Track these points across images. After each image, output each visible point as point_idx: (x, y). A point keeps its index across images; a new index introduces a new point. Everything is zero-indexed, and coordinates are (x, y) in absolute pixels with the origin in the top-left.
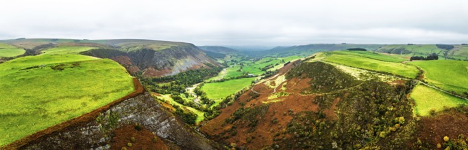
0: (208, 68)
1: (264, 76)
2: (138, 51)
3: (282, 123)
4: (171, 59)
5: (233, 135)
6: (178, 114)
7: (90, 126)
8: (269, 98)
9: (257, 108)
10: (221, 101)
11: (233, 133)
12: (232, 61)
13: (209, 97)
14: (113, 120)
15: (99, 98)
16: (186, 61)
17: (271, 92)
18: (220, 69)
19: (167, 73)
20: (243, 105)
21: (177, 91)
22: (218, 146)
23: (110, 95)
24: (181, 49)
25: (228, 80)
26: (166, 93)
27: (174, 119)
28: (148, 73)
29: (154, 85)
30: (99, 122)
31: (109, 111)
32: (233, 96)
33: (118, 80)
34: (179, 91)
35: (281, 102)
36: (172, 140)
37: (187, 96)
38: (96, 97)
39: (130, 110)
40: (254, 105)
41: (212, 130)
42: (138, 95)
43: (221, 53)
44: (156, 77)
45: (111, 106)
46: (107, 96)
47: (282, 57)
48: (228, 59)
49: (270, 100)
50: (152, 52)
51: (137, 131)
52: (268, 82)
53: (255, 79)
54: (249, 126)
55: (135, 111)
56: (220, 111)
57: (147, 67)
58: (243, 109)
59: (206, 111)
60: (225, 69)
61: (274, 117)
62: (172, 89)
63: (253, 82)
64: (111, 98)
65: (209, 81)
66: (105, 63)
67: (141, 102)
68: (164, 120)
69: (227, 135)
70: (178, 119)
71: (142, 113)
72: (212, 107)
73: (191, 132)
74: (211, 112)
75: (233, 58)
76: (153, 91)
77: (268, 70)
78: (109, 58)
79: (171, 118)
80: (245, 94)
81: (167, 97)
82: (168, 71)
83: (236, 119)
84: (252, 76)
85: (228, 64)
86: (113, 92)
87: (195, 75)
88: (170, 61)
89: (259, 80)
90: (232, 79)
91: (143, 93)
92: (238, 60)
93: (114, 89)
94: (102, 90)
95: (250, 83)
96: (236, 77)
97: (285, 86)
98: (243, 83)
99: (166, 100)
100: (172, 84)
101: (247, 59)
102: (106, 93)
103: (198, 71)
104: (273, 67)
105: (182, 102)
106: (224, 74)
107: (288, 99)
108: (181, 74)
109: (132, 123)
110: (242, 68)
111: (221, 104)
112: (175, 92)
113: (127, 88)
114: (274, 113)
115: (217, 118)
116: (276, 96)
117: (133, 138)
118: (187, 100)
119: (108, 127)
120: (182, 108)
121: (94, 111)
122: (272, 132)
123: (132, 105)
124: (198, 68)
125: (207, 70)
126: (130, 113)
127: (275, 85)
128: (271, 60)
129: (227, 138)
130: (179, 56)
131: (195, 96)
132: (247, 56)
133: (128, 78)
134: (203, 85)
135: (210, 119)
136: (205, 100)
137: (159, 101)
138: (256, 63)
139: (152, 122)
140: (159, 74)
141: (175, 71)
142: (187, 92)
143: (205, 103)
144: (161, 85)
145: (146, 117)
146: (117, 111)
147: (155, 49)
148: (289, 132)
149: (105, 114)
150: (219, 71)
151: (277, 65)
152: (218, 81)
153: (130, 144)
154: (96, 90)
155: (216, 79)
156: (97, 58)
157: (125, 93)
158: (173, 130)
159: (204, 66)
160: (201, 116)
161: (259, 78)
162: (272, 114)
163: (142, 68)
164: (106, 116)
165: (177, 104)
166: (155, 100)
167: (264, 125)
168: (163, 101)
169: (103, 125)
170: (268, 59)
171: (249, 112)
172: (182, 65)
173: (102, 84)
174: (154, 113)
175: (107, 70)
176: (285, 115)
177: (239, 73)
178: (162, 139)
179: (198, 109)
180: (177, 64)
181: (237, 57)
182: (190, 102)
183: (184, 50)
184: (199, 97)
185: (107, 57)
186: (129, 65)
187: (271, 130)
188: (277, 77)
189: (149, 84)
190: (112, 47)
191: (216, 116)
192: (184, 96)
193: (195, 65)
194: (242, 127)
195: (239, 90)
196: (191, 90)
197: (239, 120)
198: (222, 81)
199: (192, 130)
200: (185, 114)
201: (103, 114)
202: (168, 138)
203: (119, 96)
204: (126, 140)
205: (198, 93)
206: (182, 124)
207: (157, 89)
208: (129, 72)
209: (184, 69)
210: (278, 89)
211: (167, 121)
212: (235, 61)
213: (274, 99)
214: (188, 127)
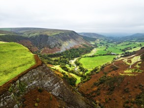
0: (84, 47)
1: (123, 55)
2: (37, 36)
3: (133, 93)
4: (60, 41)
5: (98, 95)
6: (65, 78)
7: (3, 97)
8: (125, 72)
9: (115, 78)
10: (92, 70)
11: (98, 93)
12: (101, 43)
13: (84, 67)
14: (22, 87)
15: (9, 72)
16: (70, 43)
17: (127, 67)
18: (92, 49)
19: (57, 51)
20: (106, 74)
21: (64, 63)
22: (89, 102)
23: (18, 69)
24: (66, 34)
25: (97, 56)
26: (57, 64)
27: (62, 82)
28: (45, 51)
29: (49, 59)
30: (12, 91)
31: (18, 81)
32: (99, 67)
33: (23, 57)
34: (65, 63)
35: (134, 77)
36: (62, 98)
37: (70, 66)
38: (6, 72)
39: (33, 78)
40: (113, 75)
41: (85, 90)
42: (38, 66)
43: (94, 37)
44: (50, 54)
45: (20, 77)
46: (16, 70)
47: (140, 42)
48: (98, 41)
49: (126, 73)
50: (47, 36)
51: (39, 93)
52: (126, 60)
53: (116, 57)
54: (109, 89)
55: (37, 78)
56: (90, 76)
57: (43, 47)
58: (105, 77)
59: (82, 76)
60: (95, 49)
61: (127, 87)
62: (61, 62)
63: (114, 59)
64: (19, 71)
65: (84, 56)
66: (11, 45)
67: (40, 72)
68: (56, 83)
69: (94, 94)
70: (65, 82)
71: (42, 79)
72: (86, 74)
73: (73, 91)
74: (85, 77)
75: (102, 41)
76: (49, 63)
77: (126, 51)
78: (14, 42)
79: (60, 81)
80: (108, 67)
81: (58, 67)
82: (57, 49)
83: (101, 83)
84: (114, 55)
85: (98, 45)
86: (20, 66)
87: (76, 52)
88: (59, 43)
89: (119, 58)
90: (100, 55)
91: (42, 65)
92: (105, 42)
93: (20, 64)
94: (11, 66)
95: (112, 59)
96: (102, 54)
97: (139, 65)
98: (107, 58)
99: (57, 69)
100: (61, 58)
101: (112, 42)
102: (14, 68)
103: (77, 49)
104: (131, 49)
105: (67, 70)
106: (94, 52)
107: (140, 75)
108: (66, 52)
109: (36, 87)
110: (107, 48)
111: (92, 72)
112: (63, 64)
113: (30, 62)
114: (128, 84)
115: (89, 81)
116: (130, 71)
117: (38, 99)
118: (71, 69)
119: (18, 94)
120: (67, 74)
121: (6, 84)
122: (124, 99)
123: (34, 74)
124: (78, 47)
125: (83, 49)
126: (33, 80)
127: (131, 62)
128: (130, 44)
129: (94, 96)
130: (65, 39)
131: (76, 66)
132: (111, 40)
133: (31, 55)
134: (80, 58)
135: (84, 82)
136: (82, 69)
137: (53, 70)
138: (118, 45)
139: (49, 85)
140: (52, 52)
141: (63, 50)
142: (70, 63)
143: (81, 71)
144: (53, 59)
145: (44, 82)
146: (24, 80)
147: (49, 35)
148: (137, 103)
149: (15, 85)
150: (91, 50)
151: (135, 47)
152: (90, 57)
153: (36, 104)
154: (6, 66)
155: (89, 55)
156: (4, 42)
157: (29, 66)
158: (62, 90)
159: (81, 46)
160: (79, 79)
161: (119, 56)
162: (125, 84)
163: (40, 48)
164: (16, 86)
165: (64, 71)
166: (50, 69)
167: (118, 91)
168: (55, 70)
169: (15, 93)
170: (128, 43)
171: (110, 79)
172: (67, 45)
173: (10, 62)
174: (49, 78)
175: (14, 51)
176: (136, 87)
177: (105, 51)
178: (55, 97)
179: (77, 75)
180: (64, 44)
181: (104, 41)
182: (72, 70)
183: (68, 35)
184: (78, 67)
185: (12, 41)
186: (31, 46)
187: (123, 96)
188: (133, 57)
189: (45, 59)
190: (16, 33)
191: (88, 80)
192: (69, 66)
193: (75, 45)
194: (104, 90)
195: (104, 64)
196: (72, 62)
197: (103, 84)
198: (93, 56)
199: (74, 90)
200: (69, 78)
201: (13, 85)
202: (59, 96)
203: (24, 69)
204: (34, 102)
205: (77, 64)
206: (67, 85)
207: (51, 62)
208: (31, 51)
209: (68, 48)
210: (133, 66)
211: (58, 83)
212: (103, 44)
213: (129, 73)
214: (71, 88)
